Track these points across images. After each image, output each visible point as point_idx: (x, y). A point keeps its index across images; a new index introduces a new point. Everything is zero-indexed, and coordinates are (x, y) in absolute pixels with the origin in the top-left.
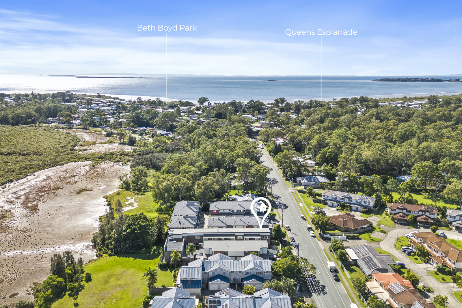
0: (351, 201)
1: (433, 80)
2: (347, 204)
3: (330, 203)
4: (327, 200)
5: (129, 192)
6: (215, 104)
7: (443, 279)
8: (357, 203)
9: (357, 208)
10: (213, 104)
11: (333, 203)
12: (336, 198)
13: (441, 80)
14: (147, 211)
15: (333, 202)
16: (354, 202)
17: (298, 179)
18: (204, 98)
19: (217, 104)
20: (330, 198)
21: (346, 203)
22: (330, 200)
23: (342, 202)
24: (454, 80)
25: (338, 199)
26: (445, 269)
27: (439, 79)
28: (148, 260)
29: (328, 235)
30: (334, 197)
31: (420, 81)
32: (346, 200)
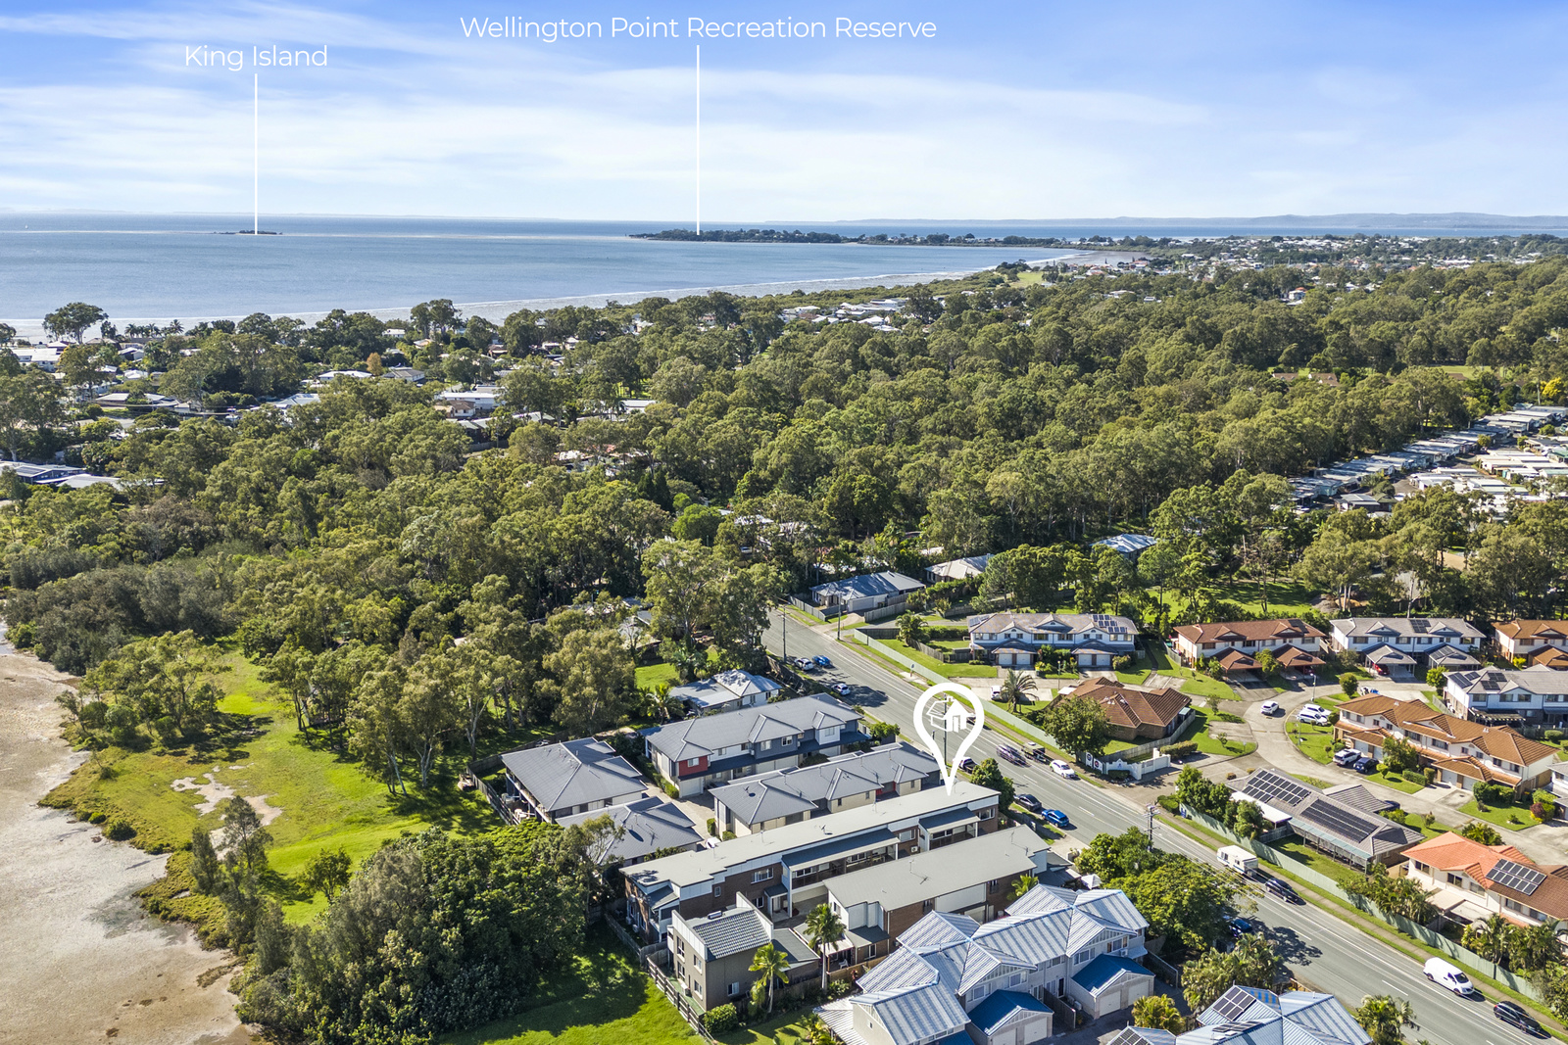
0: (1070, 637)
1: (816, 237)
2: (1064, 651)
3: (1005, 654)
4: (994, 647)
5: (149, 754)
6: (133, 330)
7: (1515, 821)
8: (1088, 643)
9: (1094, 656)
10: (121, 331)
11: (1014, 656)
12: (1020, 636)
13: (835, 239)
14: (349, 822)
15: (1015, 651)
16: (1079, 639)
17: (824, 593)
18: (81, 307)
19: (141, 330)
20: (1001, 638)
21: (1055, 647)
22: (1001, 646)
23: (1046, 645)
24: (872, 239)
25: (1027, 639)
26: (1498, 791)
27: (833, 233)
28: (616, 1022)
29: (1120, 761)
30: (1014, 635)
31: (778, 240)
32: (1054, 638)
